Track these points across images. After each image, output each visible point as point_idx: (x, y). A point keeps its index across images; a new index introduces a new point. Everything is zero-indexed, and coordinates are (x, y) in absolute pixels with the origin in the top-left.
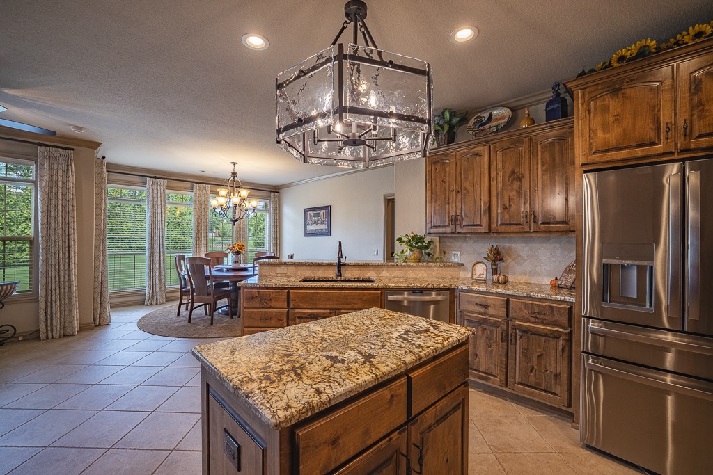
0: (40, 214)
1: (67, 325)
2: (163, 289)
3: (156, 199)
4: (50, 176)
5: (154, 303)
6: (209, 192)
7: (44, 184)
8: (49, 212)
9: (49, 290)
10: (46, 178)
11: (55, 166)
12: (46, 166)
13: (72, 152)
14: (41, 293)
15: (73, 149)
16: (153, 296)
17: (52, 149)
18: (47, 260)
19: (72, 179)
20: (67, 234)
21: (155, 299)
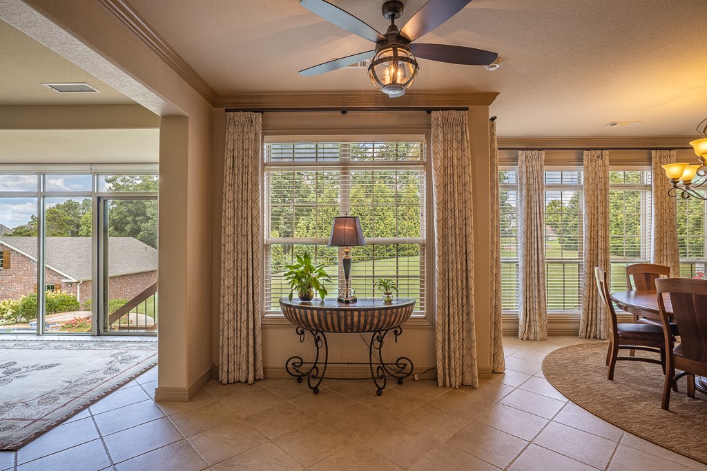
0: (435, 206)
1: (465, 369)
2: (544, 317)
3: (532, 181)
4: (446, 151)
5: (532, 337)
6: (607, 162)
7: (439, 162)
8: (445, 202)
9: (447, 316)
10: (441, 154)
11: (449, 137)
12: (441, 137)
13: (466, 112)
14: (438, 319)
15: (467, 109)
16: (529, 326)
17: (445, 113)
18: (444, 272)
19: (468, 153)
20: (464, 235)
21: (533, 331)
